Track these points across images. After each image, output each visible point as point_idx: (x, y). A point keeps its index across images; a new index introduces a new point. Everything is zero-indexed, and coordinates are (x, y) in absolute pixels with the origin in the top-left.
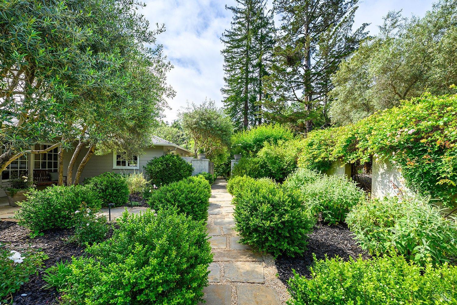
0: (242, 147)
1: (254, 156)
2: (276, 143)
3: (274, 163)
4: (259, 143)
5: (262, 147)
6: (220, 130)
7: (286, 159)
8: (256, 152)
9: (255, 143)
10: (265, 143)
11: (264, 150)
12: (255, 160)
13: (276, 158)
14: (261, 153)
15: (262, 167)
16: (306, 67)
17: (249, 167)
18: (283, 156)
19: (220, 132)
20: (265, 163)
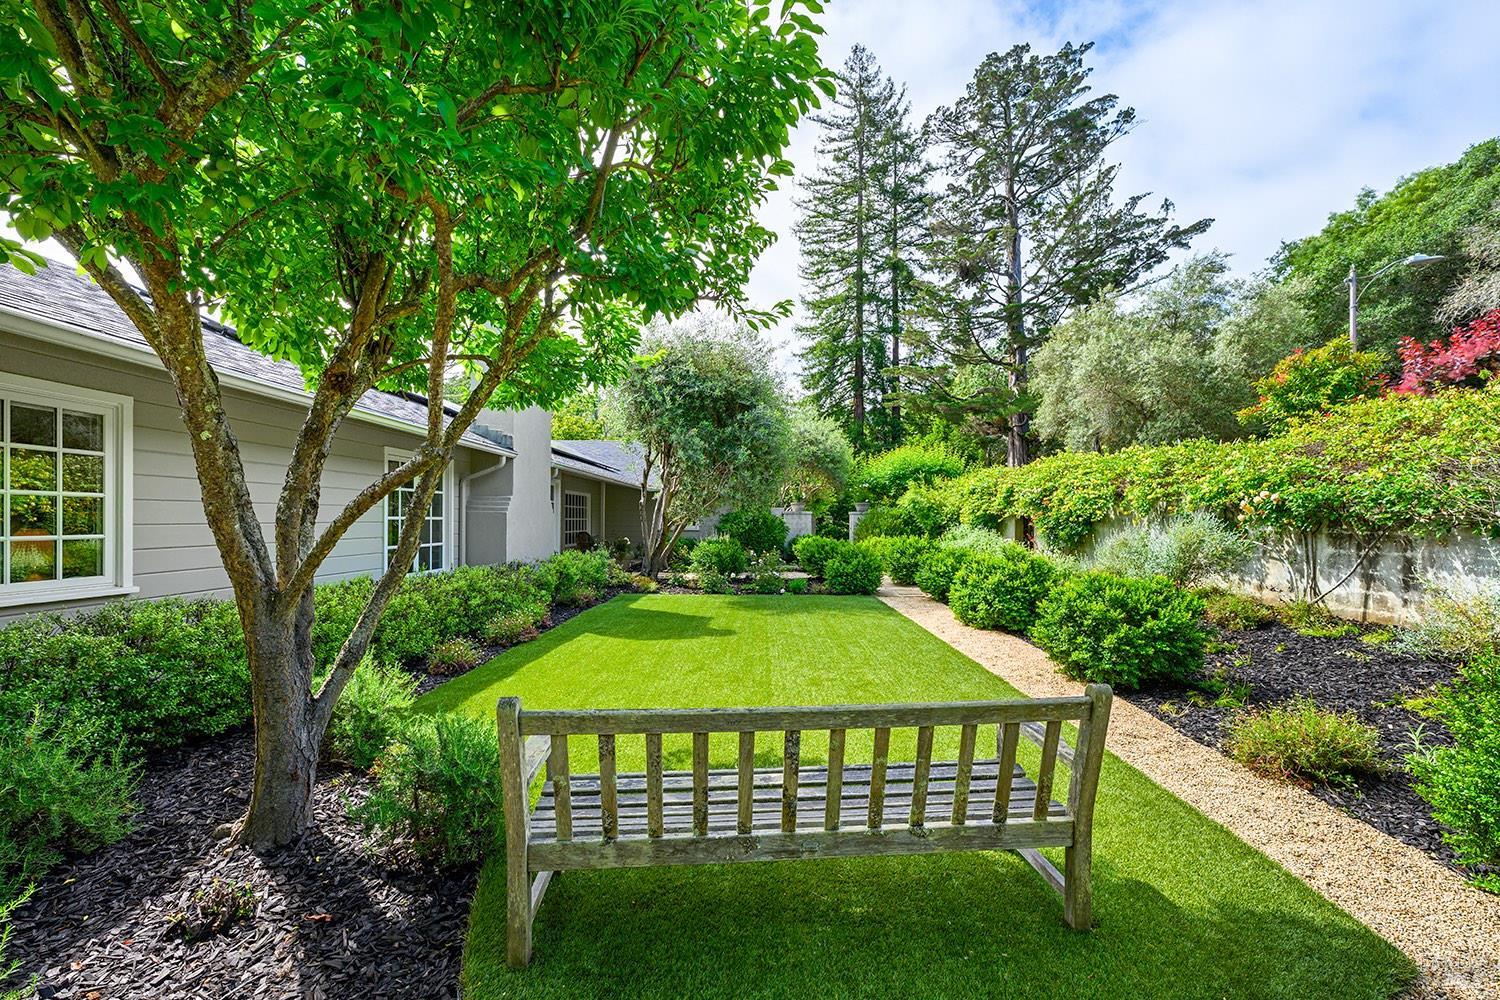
0: (869, 489)
1: (893, 505)
2: (929, 482)
3: (927, 517)
4: (899, 482)
5: (906, 489)
6: (832, 461)
7: (946, 510)
8: (895, 497)
9: (893, 482)
10: (911, 483)
11: (909, 496)
12: (895, 511)
13: (929, 509)
14: (905, 501)
15: (906, 523)
16: (1011, 276)
17: (884, 523)
18: (941, 505)
19: (831, 466)
20: (911, 517)
